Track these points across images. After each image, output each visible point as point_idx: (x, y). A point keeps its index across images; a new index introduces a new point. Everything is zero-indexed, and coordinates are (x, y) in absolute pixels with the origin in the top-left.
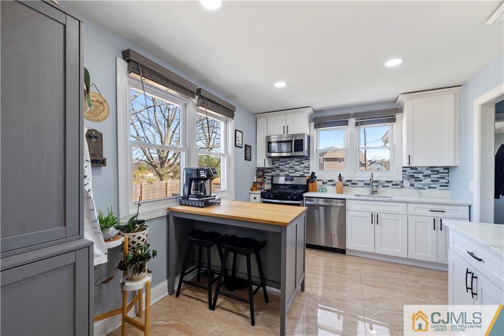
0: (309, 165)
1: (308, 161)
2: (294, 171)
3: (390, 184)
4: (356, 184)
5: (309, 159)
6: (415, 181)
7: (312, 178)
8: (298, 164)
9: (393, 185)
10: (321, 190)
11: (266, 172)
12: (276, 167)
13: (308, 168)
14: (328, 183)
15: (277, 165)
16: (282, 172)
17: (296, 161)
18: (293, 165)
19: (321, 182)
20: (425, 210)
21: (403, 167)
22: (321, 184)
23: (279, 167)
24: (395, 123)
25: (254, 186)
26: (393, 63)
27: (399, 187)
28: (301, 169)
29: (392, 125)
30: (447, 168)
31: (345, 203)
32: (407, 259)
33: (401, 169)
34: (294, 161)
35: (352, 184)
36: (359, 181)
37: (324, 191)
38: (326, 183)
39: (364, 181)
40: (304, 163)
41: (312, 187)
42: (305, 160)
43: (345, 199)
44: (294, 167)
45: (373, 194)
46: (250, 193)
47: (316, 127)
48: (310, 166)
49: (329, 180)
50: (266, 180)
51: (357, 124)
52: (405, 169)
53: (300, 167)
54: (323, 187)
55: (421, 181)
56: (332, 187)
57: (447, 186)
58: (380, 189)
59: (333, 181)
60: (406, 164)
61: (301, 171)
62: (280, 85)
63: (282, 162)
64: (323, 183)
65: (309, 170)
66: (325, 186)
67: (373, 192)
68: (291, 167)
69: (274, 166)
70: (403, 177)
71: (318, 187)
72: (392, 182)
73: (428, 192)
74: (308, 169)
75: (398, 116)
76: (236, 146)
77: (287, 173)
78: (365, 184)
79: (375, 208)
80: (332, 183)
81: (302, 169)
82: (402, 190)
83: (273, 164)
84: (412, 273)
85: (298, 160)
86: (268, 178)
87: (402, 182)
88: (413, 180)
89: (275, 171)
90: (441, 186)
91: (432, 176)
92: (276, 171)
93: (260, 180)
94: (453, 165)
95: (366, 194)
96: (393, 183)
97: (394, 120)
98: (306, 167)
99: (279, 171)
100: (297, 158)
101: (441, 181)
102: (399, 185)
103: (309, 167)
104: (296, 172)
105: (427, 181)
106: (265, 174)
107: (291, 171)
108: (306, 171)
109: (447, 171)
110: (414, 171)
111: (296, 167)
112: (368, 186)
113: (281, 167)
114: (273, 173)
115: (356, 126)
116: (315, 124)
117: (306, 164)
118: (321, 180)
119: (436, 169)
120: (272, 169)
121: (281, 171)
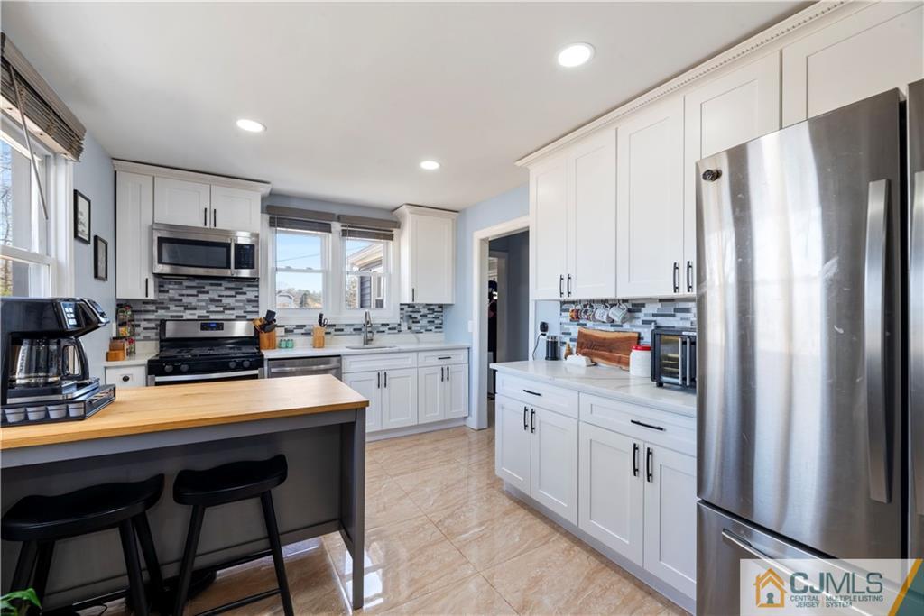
0: (257, 297)
1: (256, 289)
2: (221, 309)
3: (386, 329)
4: (342, 330)
5: (257, 286)
6: (413, 322)
7: (269, 323)
8: (233, 293)
9: (389, 329)
10: (283, 344)
11: (140, 312)
12: (172, 300)
13: (255, 302)
14: (296, 331)
15: (173, 293)
16: (188, 312)
17: (226, 288)
18: (220, 296)
19: (283, 329)
20: (432, 359)
21: (401, 304)
22: (283, 333)
23: (181, 300)
24: (391, 242)
25: (112, 348)
26: (430, 165)
27: (396, 331)
28: (237, 304)
29: (387, 244)
30: (441, 306)
31: (340, 362)
32: (418, 426)
33: (398, 307)
34: (222, 288)
35: (336, 330)
36: (347, 325)
37: (290, 346)
38: (292, 331)
39: (352, 325)
40: (245, 293)
41: (269, 339)
42: (249, 286)
43: (339, 356)
44: (221, 301)
45: (367, 344)
46: (106, 368)
47: (272, 223)
48: (260, 299)
49: (297, 326)
50: (137, 330)
51: (345, 233)
52: (402, 307)
53: (236, 301)
54: (286, 339)
55: (418, 322)
56: (303, 338)
57: (441, 328)
58: (376, 336)
59: (305, 326)
60: (408, 301)
61: (240, 308)
62: (250, 126)
63: (188, 287)
64: (287, 331)
65: (258, 306)
66: (290, 337)
67: (368, 341)
68: (212, 301)
69: (164, 296)
70: (401, 318)
71: (278, 340)
72: (388, 325)
73: (425, 336)
74: (255, 304)
75: (395, 231)
76: (76, 236)
77: (203, 313)
78: (355, 330)
79: (380, 363)
80: (303, 331)
81: (241, 304)
82: (400, 335)
83: (160, 291)
84: (426, 441)
85: (232, 285)
86: (144, 324)
87: (400, 325)
88: (411, 321)
89: (168, 308)
90: (436, 328)
91: (429, 316)
92: (172, 308)
93: (125, 331)
94: (450, 302)
95: (356, 345)
96: (390, 326)
97: (390, 237)
98: (249, 301)
99: (182, 308)
100: (229, 282)
101: (436, 321)
102: (395, 329)
103: (257, 301)
104: (226, 312)
105: (424, 322)
106: (136, 317)
107: (213, 308)
108: (250, 308)
109: (440, 310)
110: (411, 309)
111: (225, 301)
112: (358, 332)
113: (186, 300)
114: (161, 313)
115: (343, 236)
116: (270, 218)
117: (251, 295)
118: (283, 326)
119: (432, 307)
120: (159, 305)
121: (187, 308)
